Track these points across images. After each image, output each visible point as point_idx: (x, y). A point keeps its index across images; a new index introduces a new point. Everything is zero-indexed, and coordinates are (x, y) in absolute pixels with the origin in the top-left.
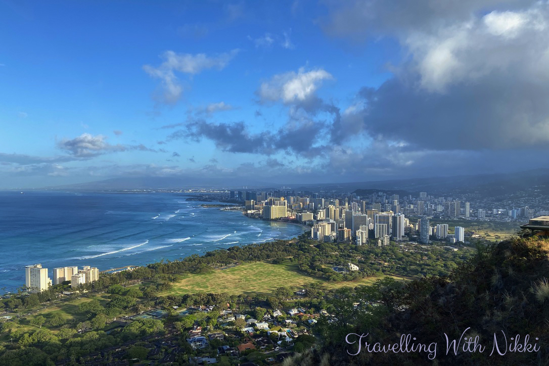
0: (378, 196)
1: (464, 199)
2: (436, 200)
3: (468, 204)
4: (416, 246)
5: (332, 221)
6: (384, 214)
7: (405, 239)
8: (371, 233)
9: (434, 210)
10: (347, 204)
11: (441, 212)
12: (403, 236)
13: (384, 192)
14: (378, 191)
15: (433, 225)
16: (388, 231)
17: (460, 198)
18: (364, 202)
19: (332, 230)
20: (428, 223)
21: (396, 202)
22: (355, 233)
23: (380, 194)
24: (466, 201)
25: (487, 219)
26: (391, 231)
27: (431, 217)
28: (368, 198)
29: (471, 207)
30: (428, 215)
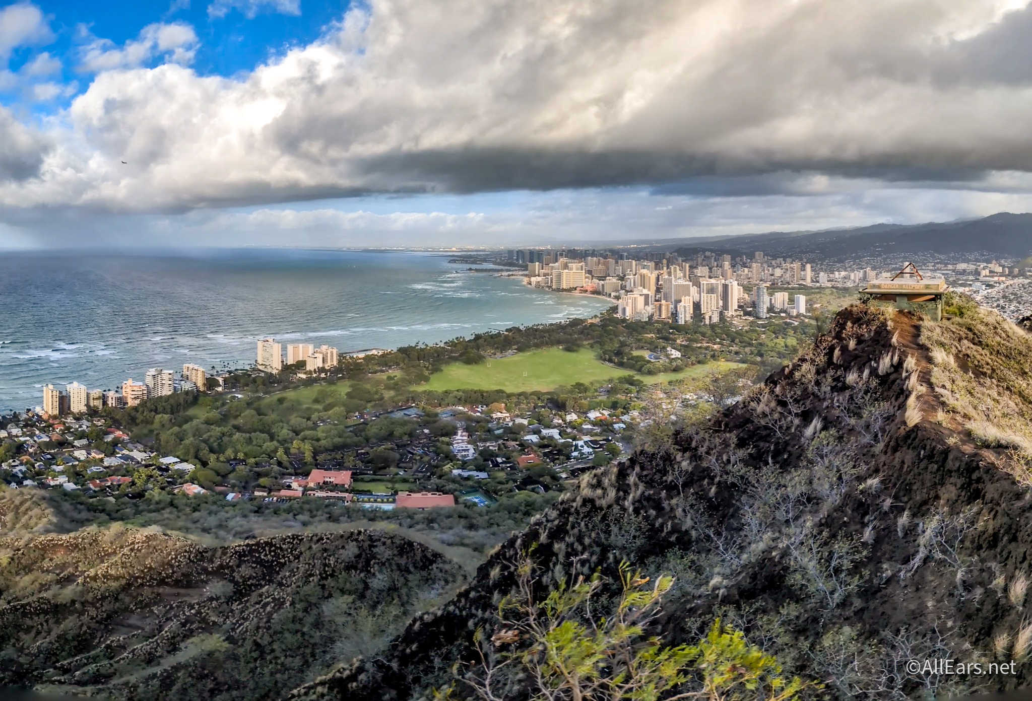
0: (705, 257)
1: (805, 260)
2: (773, 262)
3: (808, 266)
4: (752, 322)
5: (645, 291)
6: (713, 281)
7: (738, 313)
8: (697, 306)
9: (772, 275)
10: (665, 268)
11: (781, 277)
12: (736, 310)
13: (712, 251)
14: (704, 251)
15: (771, 294)
16: (718, 303)
17: (801, 260)
18: (687, 265)
19: (646, 303)
20: (765, 290)
21: (727, 265)
22: (676, 307)
23: (707, 254)
24: (806, 263)
25: (829, 285)
26: (721, 303)
27: (768, 284)
28: (692, 260)
29: (812, 271)
30: (766, 282)
